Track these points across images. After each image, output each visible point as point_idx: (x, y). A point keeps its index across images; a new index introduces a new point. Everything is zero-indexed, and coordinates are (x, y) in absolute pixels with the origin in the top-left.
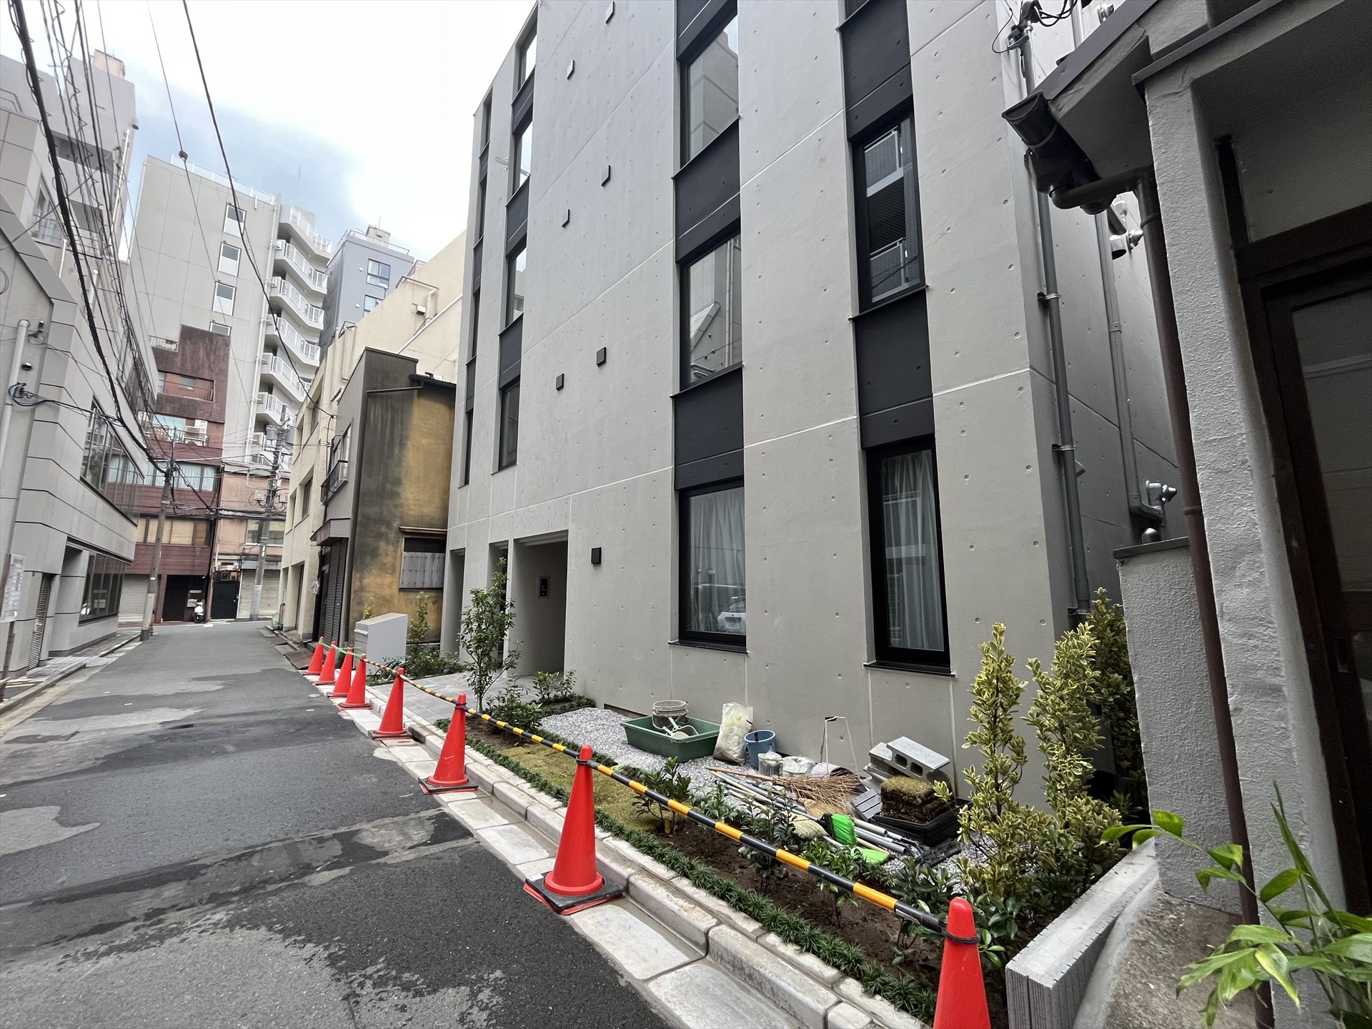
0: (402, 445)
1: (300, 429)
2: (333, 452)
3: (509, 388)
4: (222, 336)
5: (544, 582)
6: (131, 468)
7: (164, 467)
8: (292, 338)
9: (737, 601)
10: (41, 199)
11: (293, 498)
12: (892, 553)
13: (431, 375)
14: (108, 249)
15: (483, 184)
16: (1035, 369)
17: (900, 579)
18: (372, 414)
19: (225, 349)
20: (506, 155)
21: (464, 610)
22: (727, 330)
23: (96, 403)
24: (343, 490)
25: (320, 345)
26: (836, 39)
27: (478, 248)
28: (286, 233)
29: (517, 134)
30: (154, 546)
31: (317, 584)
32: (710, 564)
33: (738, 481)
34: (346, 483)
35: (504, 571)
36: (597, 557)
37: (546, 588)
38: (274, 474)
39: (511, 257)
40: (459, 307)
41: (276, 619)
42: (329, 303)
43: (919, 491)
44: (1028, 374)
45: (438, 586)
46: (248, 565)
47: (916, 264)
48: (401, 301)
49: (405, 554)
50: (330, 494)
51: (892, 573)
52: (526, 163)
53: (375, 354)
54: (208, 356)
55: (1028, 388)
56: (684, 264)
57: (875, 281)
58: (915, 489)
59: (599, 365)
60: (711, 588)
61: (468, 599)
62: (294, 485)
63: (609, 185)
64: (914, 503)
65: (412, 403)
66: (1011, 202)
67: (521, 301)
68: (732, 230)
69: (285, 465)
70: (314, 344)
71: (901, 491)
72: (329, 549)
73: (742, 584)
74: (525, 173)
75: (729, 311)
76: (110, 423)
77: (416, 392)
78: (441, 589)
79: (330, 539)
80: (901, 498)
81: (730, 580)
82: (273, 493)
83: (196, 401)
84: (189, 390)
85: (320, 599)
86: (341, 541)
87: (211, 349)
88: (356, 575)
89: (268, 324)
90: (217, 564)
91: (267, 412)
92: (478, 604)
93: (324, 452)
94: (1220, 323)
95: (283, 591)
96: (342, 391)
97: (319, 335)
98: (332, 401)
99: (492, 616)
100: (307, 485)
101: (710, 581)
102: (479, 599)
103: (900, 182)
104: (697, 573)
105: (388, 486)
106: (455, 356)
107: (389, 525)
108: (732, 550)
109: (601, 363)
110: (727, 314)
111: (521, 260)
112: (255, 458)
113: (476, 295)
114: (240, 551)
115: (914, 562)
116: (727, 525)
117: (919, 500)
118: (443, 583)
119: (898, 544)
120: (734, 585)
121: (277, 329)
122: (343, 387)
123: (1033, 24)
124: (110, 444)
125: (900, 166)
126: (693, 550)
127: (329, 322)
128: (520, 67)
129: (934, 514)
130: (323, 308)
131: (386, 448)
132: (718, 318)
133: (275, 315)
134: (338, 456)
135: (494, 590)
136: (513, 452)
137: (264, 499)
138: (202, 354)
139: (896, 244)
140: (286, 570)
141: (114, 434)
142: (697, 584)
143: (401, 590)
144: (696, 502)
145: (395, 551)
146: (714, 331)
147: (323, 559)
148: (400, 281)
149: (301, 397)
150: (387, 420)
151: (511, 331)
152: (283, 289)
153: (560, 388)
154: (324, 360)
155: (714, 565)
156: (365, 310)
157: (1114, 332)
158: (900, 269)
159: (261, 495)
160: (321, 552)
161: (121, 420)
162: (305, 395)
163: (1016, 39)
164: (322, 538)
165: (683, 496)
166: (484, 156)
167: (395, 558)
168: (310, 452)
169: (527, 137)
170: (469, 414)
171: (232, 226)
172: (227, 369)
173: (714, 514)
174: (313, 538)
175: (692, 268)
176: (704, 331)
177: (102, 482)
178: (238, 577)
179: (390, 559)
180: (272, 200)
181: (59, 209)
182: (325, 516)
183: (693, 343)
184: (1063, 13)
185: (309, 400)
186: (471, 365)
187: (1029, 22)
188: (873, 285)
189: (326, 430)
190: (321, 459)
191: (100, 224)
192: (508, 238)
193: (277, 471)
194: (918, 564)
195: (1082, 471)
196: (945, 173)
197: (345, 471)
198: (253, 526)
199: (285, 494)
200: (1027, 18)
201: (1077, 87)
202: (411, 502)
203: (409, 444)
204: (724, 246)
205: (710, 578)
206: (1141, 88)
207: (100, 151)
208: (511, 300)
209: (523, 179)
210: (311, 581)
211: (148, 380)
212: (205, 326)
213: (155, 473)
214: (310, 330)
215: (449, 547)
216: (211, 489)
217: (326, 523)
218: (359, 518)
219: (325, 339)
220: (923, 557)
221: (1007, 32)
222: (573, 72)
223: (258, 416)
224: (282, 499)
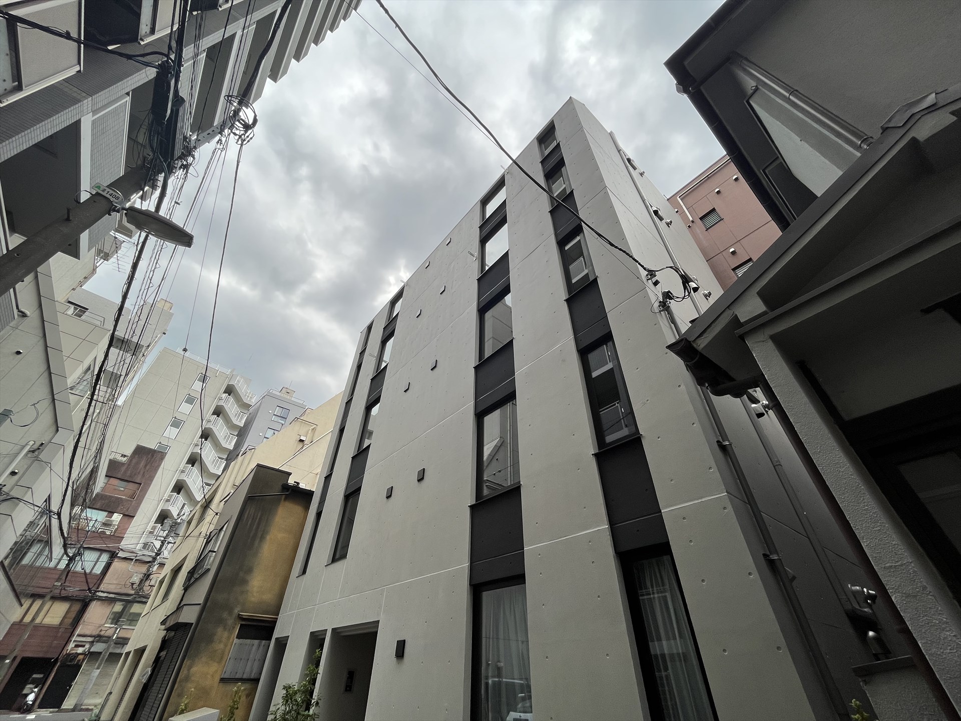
0: (262, 538)
1: (189, 523)
2: (207, 543)
3: (352, 495)
4: (162, 452)
5: (351, 675)
6: (46, 552)
7: (71, 552)
8: (209, 454)
9: (523, 699)
10: (89, 369)
11: (161, 582)
12: (655, 648)
13: (298, 483)
14: (113, 398)
15: (359, 367)
16: (731, 494)
17: (667, 677)
18: (247, 512)
19: (159, 461)
20: (376, 352)
21: (272, 708)
22: (509, 456)
23: (48, 500)
24: (203, 578)
25: (226, 460)
26: (565, 306)
27: (349, 403)
28: (230, 390)
29: (384, 342)
30: (27, 625)
31: (149, 670)
32: (498, 656)
33: (520, 579)
34: (208, 570)
35: (318, 665)
36: (401, 649)
37: (351, 682)
38: (154, 559)
39: (368, 408)
40: (328, 438)
41: (96, 711)
42: (242, 433)
43: (667, 587)
44: (727, 497)
45: (256, 677)
46: (98, 647)
47: (630, 416)
48: (291, 433)
49: (236, 641)
50: (193, 580)
51: (660, 671)
52: (387, 357)
53: (262, 469)
54: (146, 466)
55: (730, 508)
56: (480, 416)
57: (605, 427)
58: (663, 586)
59: (419, 480)
60: (500, 683)
61: (279, 693)
62: (167, 570)
63: (435, 370)
64: (665, 598)
65: (279, 505)
66: (683, 387)
67: (371, 433)
68: (511, 397)
69: (165, 553)
70: (222, 459)
71: (652, 587)
72: (173, 633)
73: (528, 679)
74: (385, 362)
75: (510, 443)
76: (50, 516)
77: (284, 496)
78: (257, 680)
79: (178, 623)
80: (653, 593)
81: (516, 675)
82: (147, 576)
83: (122, 498)
84: (121, 490)
85: (146, 688)
86: (187, 625)
87: (150, 461)
88: (187, 662)
89: (196, 445)
90: (72, 645)
91: (170, 508)
92: (287, 701)
93: (202, 541)
94: (851, 475)
95: (117, 675)
96: (231, 494)
97: (228, 453)
98: (221, 502)
99: (297, 717)
100: (176, 571)
101: (499, 675)
102: (289, 697)
103: (612, 369)
104: (488, 665)
105: (241, 574)
106: (319, 470)
107: (231, 612)
108: (517, 640)
109: (421, 479)
110: (509, 444)
111: (375, 410)
112: (146, 545)
113: (342, 431)
114: (95, 633)
115: (677, 659)
116: (513, 617)
117: (668, 595)
118: (261, 674)
119: (659, 639)
120: (521, 679)
121: (201, 449)
122: (232, 491)
123: (670, 301)
124: (41, 532)
125: (610, 362)
126: (484, 640)
127: (238, 445)
128: (391, 312)
129: (684, 614)
130: (237, 436)
131: (249, 540)
132: (502, 448)
133: (203, 440)
134: (209, 548)
135: (305, 686)
136: (346, 546)
137: (137, 582)
138: (143, 464)
139: (615, 404)
140: (128, 654)
141: (48, 524)
142: (487, 678)
143: (223, 680)
144: (487, 597)
145: (229, 638)
146: (500, 456)
147: (165, 644)
148: (294, 420)
149: (199, 497)
150: (256, 518)
151: (361, 455)
152: (215, 423)
153: (389, 497)
154: (225, 472)
155: (502, 659)
156: (265, 437)
157: (776, 466)
158: (621, 420)
159: (136, 579)
160: (165, 637)
161: (59, 514)
162: (203, 496)
163: (663, 307)
164: (170, 623)
165: (477, 590)
166: (362, 353)
167: (226, 646)
168: (191, 541)
169: (390, 344)
170: (319, 515)
171: (198, 385)
172: (155, 476)
173: (502, 611)
174: (163, 623)
175: (485, 418)
176: (493, 456)
177: (17, 564)
178: (83, 660)
179: (222, 646)
180: (228, 372)
181: (95, 377)
182: (182, 600)
183: (485, 464)
184: (685, 296)
185: (204, 500)
186: (328, 478)
187: (668, 300)
188: (605, 429)
189: (209, 524)
190: (196, 548)
191: (115, 385)
192: (369, 396)
193: (158, 557)
194: (680, 660)
195: (794, 578)
196: (638, 370)
197: (212, 559)
198: (118, 607)
199: (155, 579)
200: (666, 298)
201: (705, 335)
202: (255, 589)
203: (268, 537)
204: (506, 406)
205: (499, 672)
206: (742, 338)
207: (138, 345)
208: (365, 432)
209: (384, 365)
210: (145, 667)
211: (94, 483)
212: (152, 446)
213: (62, 556)
214: (223, 450)
215: (276, 635)
216: (99, 572)
217: (179, 608)
218: (208, 604)
219: (231, 456)
220: (683, 653)
221: (656, 304)
222: (420, 314)
223: (162, 511)
224: (152, 583)
